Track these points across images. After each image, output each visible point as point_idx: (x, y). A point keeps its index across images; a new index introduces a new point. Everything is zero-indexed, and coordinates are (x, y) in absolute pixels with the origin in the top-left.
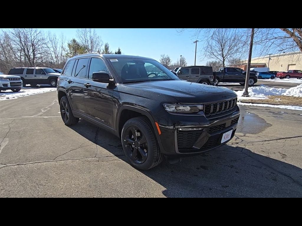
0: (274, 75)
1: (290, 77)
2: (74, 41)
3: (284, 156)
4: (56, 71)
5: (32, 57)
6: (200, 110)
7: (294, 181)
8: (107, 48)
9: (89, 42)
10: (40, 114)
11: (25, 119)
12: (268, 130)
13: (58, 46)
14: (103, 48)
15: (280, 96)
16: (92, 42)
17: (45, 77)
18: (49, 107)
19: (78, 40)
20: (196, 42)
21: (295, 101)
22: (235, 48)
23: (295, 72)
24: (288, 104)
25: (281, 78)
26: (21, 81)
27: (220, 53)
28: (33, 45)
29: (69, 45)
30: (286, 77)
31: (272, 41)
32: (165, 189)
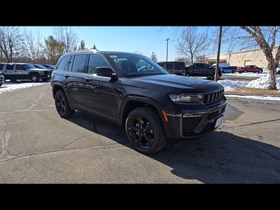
0: (234, 69)
1: (248, 72)
2: (51, 37)
3: (261, 137)
4: (36, 67)
5: (9, 53)
6: (200, 100)
7: (274, 157)
8: (83, 45)
9: (66, 39)
10: (31, 108)
11: (18, 113)
12: (242, 116)
13: (35, 42)
14: (79, 45)
15: (244, 88)
16: (68, 39)
17: (26, 73)
18: (39, 101)
19: (55, 37)
20: (167, 40)
21: (257, 92)
22: (202, 46)
23: (252, 67)
24: (252, 95)
25: (240, 72)
26: (3, 76)
27: (189, 50)
28: (10, 41)
29: (46, 41)
30: (244, 72)
31: (236, 40)
32: (172, 169)
